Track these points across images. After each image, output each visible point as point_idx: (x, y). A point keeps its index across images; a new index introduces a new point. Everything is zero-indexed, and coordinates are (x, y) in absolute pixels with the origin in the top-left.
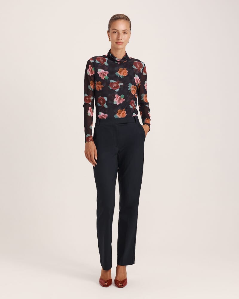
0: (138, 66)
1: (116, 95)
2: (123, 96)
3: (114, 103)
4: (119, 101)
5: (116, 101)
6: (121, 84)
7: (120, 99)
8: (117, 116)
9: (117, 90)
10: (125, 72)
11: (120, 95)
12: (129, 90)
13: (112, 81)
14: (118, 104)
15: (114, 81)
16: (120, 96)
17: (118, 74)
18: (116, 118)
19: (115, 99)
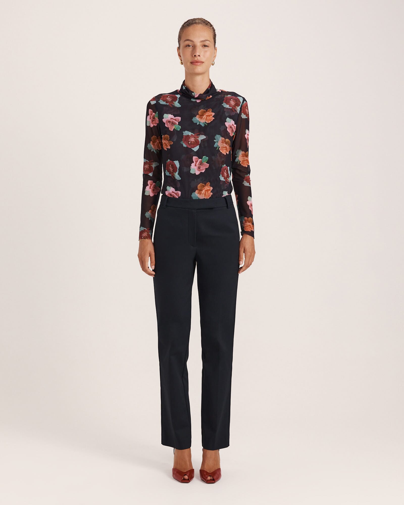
0: (232, 103)
1: (194, 158)
2: (205, 158)
3: (192, 172)
4: (199, 168)
5: (194, 169)
6: (202, 137)
7: (201, 163)
8: (196, 195)
9: (196, 149)
10: (209, 116)
11: (200, 157)
12: (217, 147)
13: (186, 133)
14: (198, 173)
15: (190, 134)
16: (200, 160)
17: (197, 119)
18: (194, 198)
19: (193, 165)
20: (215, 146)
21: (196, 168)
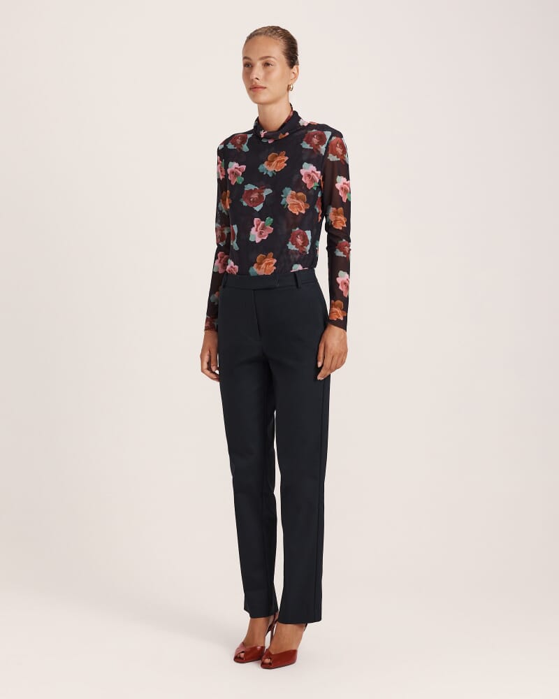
0: (315, 140)
1: (256, 220)
2: (270, 220)
3: (251, 239)
4: (261, 233)
5: (255, 236)
6: (268, 191)
7: (264, 227)
8: (255, 270)
9: (258, 208)
10: (281, 161)
11: (263, 219)
12: (284, 205)
13: (249, 187)
14: (258, 240)
15: (253, 187)
16: (263, 222)
17: (264, 167)
18: (252, 275)
19: (253, 230)
20: (282, 203)
21: (257, 234)
